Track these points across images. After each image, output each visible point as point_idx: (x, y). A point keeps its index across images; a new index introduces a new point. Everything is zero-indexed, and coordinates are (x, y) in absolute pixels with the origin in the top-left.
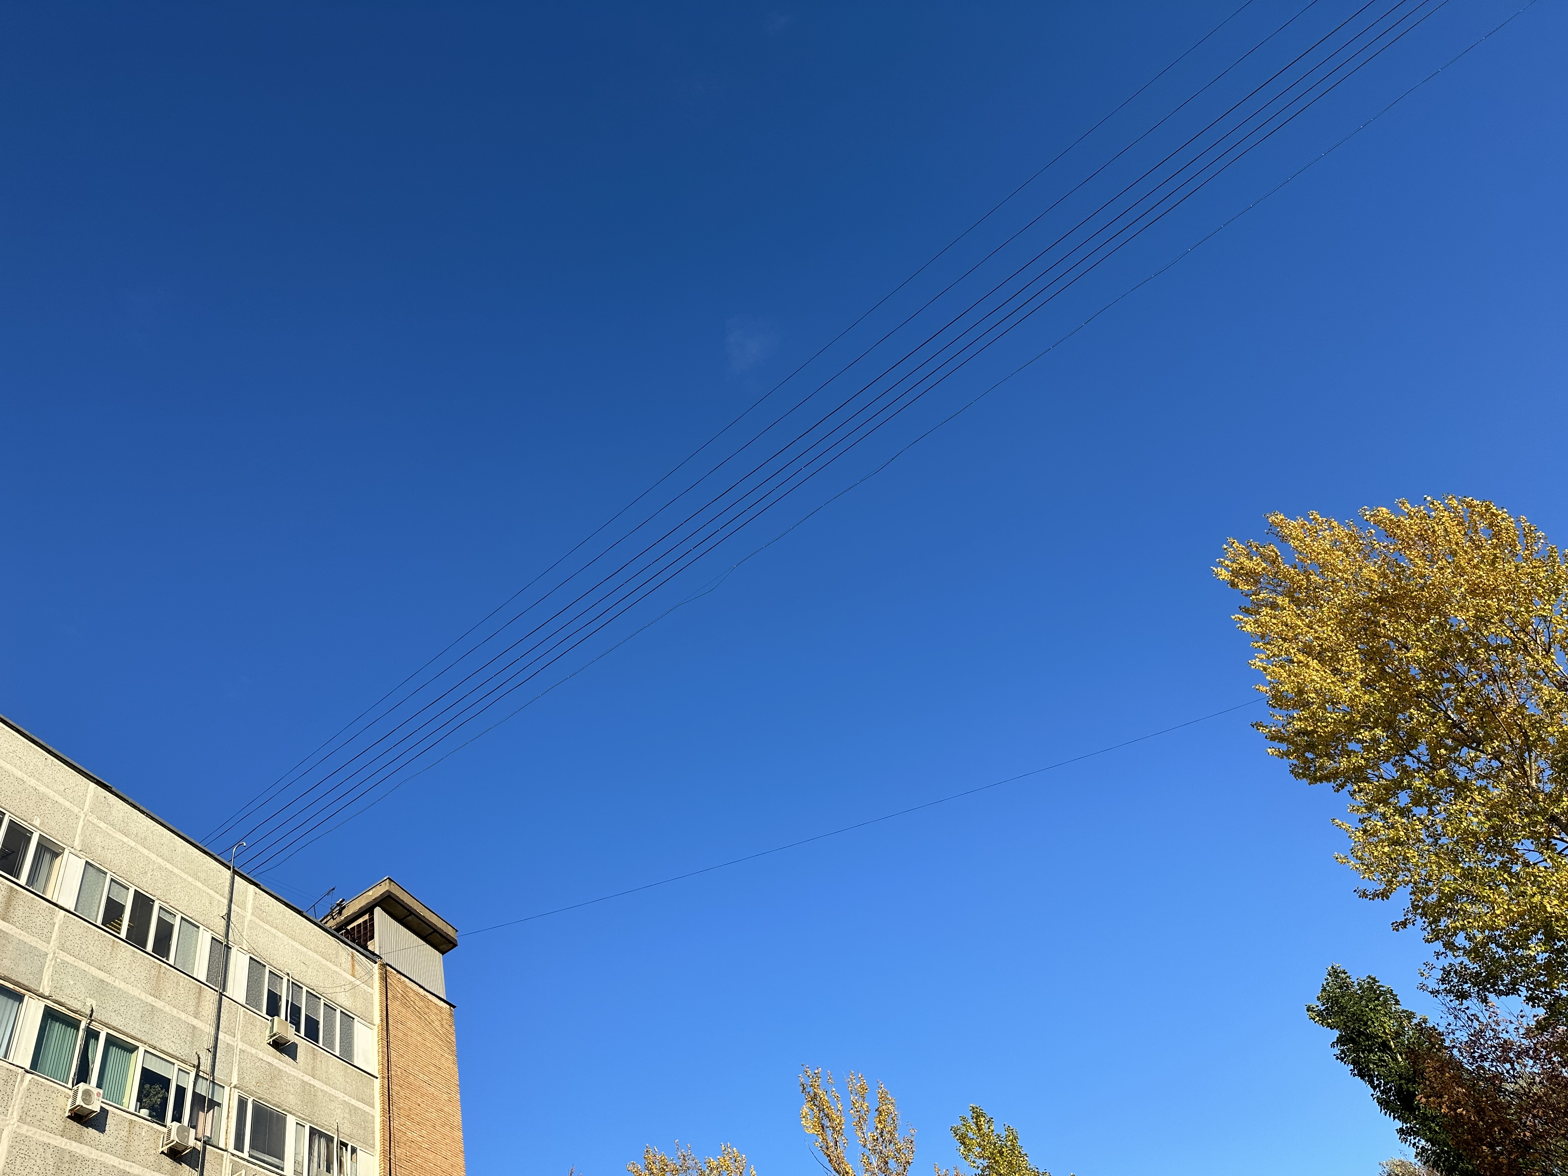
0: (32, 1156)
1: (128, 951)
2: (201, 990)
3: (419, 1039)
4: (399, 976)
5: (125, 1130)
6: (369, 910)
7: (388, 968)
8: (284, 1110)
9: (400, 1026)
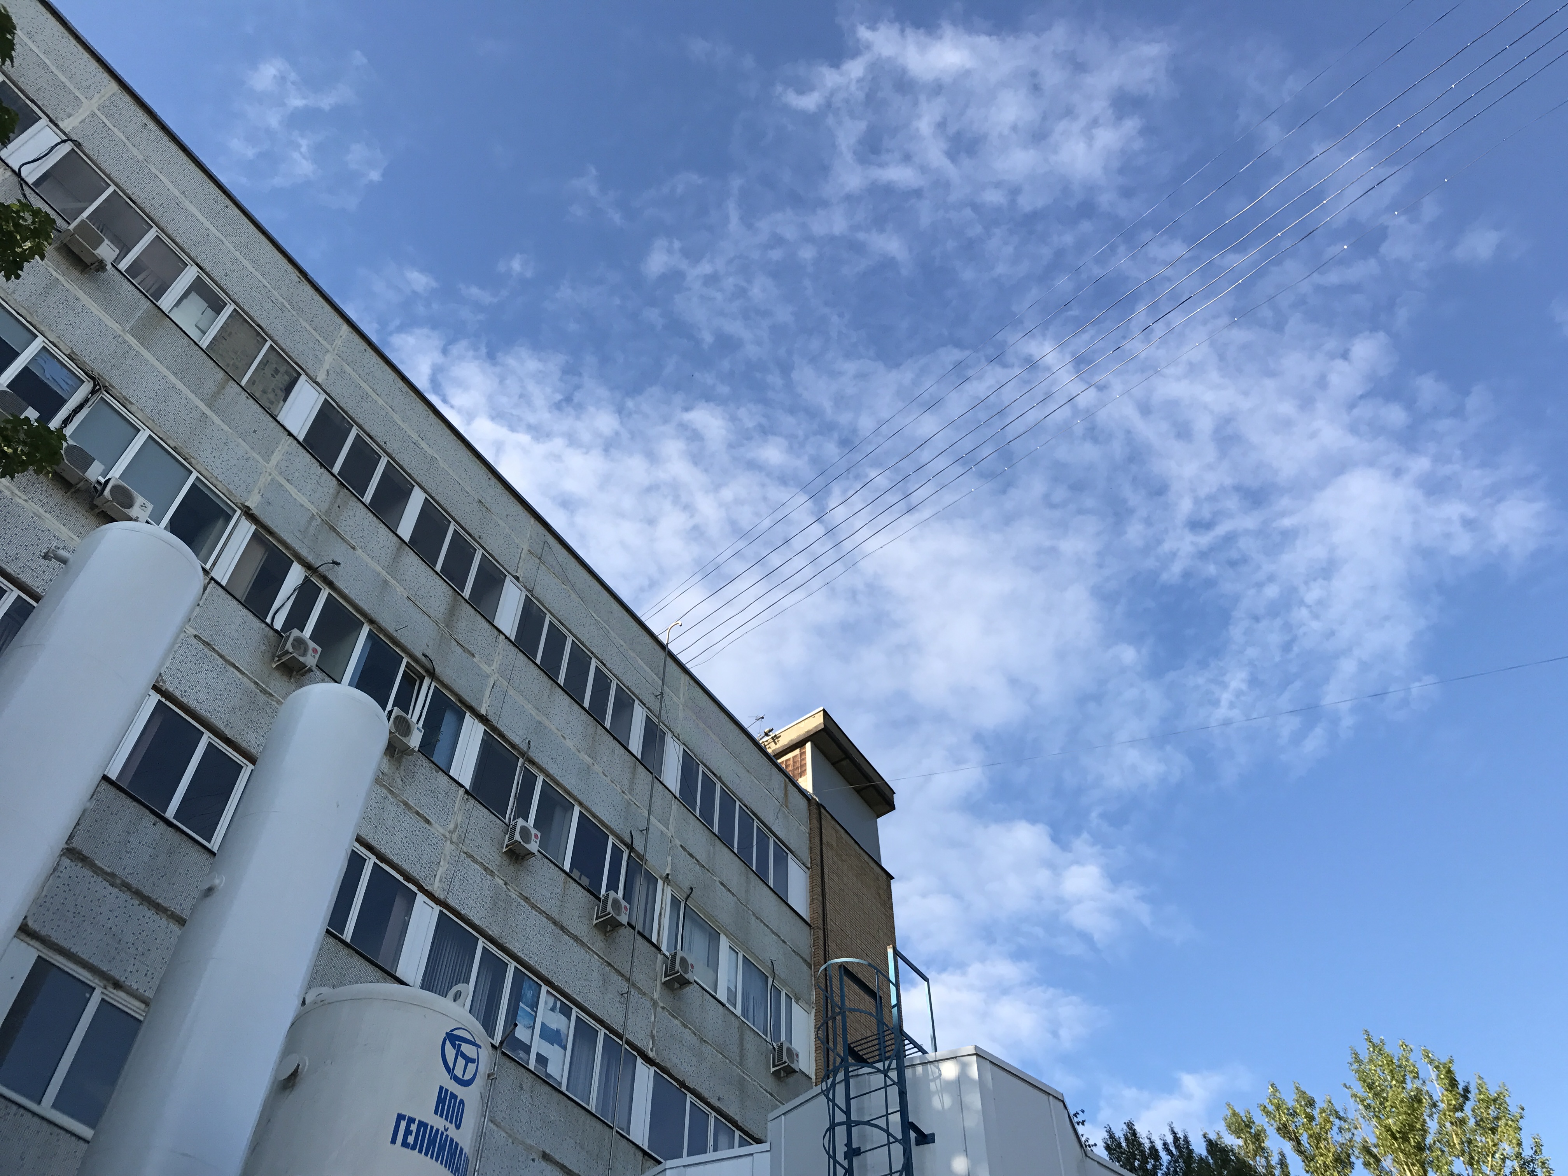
0: (470, 881)
1: (564, 700)
2: (635, 768)
3: (856, 900)
4: (833, 822)
5: (560, 889)
6: (799, 744)
7: (823, 811)
8: (718, 927)
9: (836, 879)
